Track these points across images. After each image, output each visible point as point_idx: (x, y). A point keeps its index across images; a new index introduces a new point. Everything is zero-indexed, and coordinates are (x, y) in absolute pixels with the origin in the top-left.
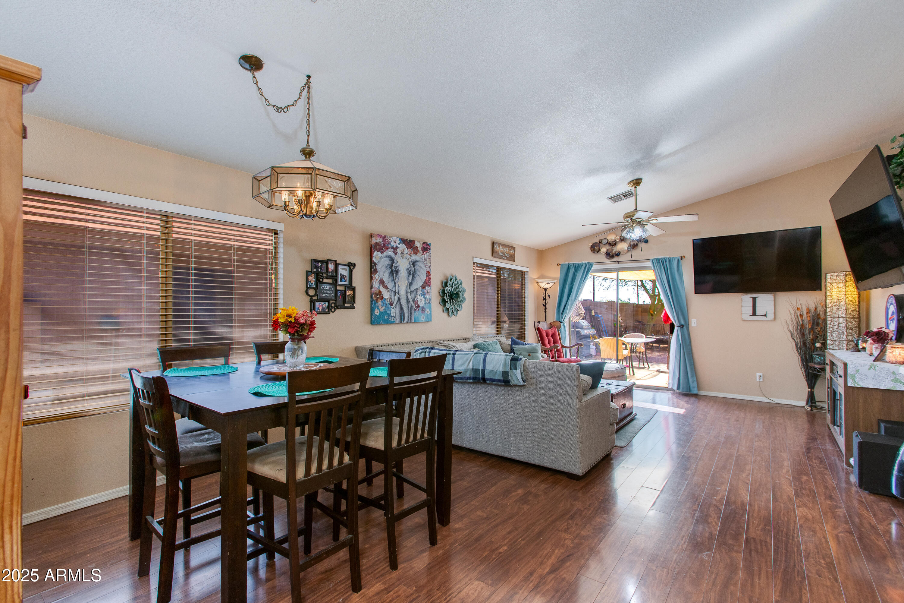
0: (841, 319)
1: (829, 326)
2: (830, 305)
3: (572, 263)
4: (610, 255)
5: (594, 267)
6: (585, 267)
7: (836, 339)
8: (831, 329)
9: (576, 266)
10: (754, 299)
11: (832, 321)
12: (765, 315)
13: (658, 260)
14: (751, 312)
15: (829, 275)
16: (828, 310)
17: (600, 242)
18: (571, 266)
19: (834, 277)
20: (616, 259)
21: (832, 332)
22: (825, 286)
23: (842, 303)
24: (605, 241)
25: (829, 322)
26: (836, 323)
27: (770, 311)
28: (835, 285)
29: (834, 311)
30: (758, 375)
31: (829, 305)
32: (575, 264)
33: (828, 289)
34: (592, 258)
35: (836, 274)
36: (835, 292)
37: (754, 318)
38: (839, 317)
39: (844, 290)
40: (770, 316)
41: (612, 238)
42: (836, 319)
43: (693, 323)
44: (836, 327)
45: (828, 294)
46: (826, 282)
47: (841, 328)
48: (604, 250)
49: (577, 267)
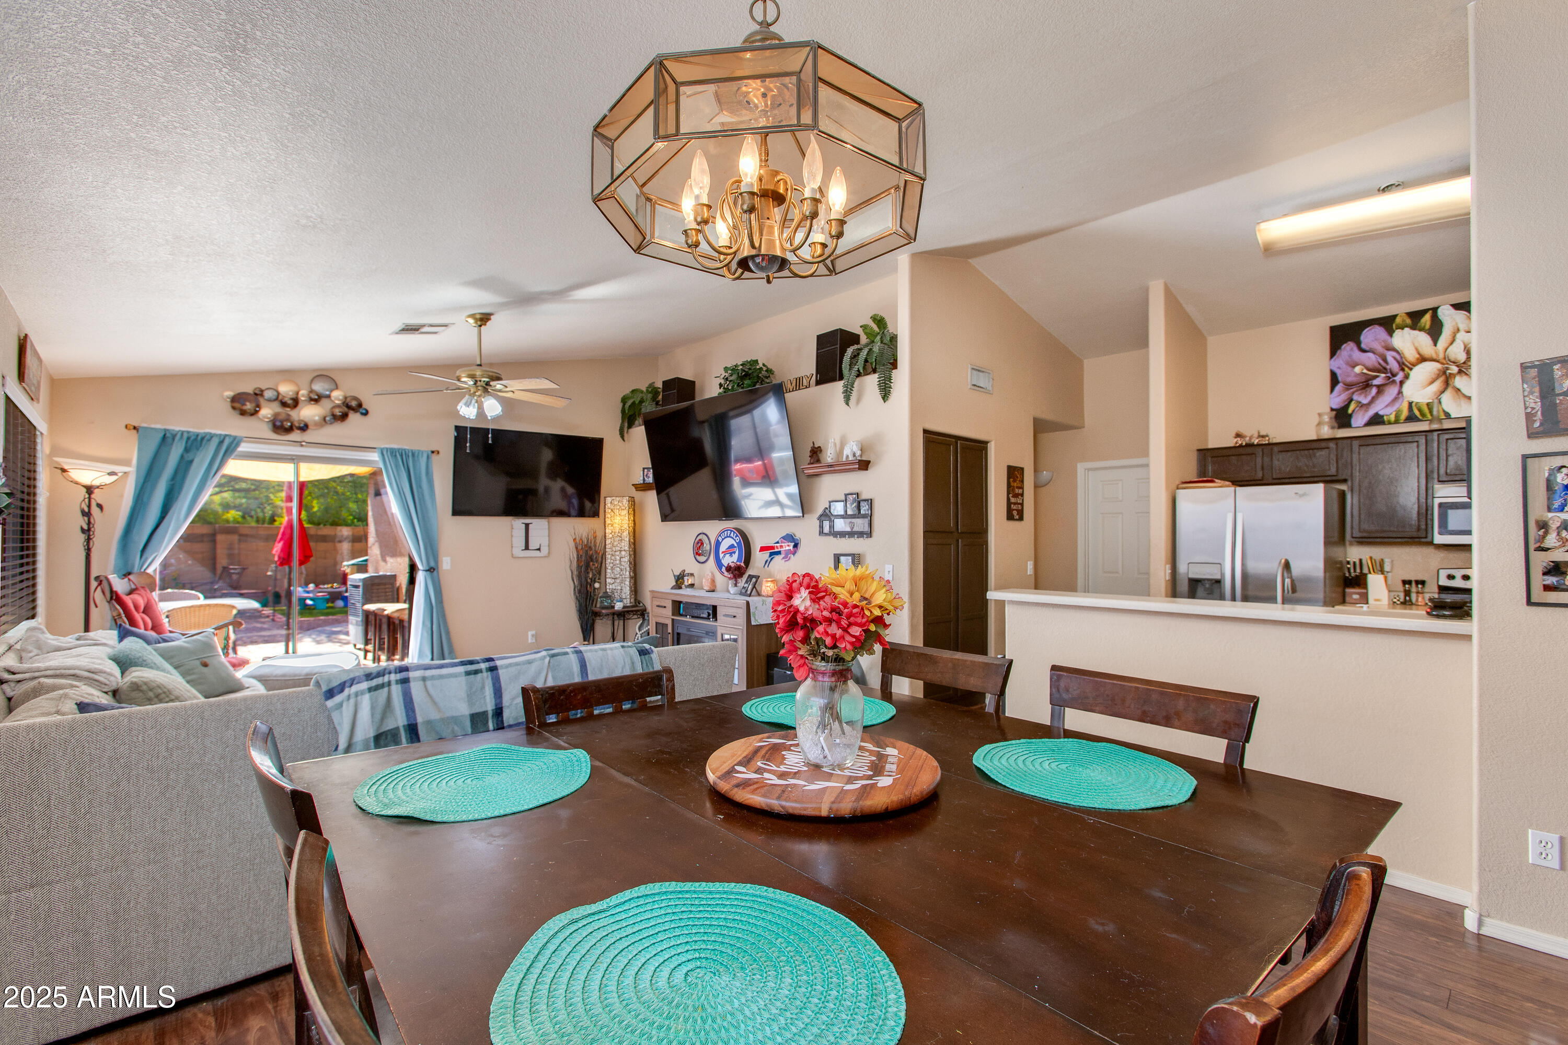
0: (623, 553)
1: (608, 561)
2: (611, 536)
3: (177, 429)
4: (281, 427)
5: (244, 448)
6: (221, 442)
7: (618, 576)
8: (612, 565)
9: (188, 438)
10: (527, 525)
11: (612, 555)
12: (539, 549)
13: (393, 452)
14: (523, 546)
15: (609, 500)
16: (608, 542)
17: (259, 394)
18: (174, 436)
19: (616, 503)
20: (296, 436)
21: (612, 569)
22: (605, 511)
23: (625, 534)
24: (268, 394)
25: (608, 556)
26: (618, 558)
27: (545, 542)
28: (617, 511)
29: (615, 543)
30: (530, 633)
31: (609, 536)
32: (188, 432)
33: (608, 515)
34: (235, 426)
35: (618, 499)
36: (617, 520)
37: (527, 553)
38: (621, 551)
39: (627, 518)
40: (545, 550)
41: (286, 389)
42: (618, 553)
43: (446, 564)
44: (618, 562)
45: (608, 521)
46: (605, 508)
47: (623, 563)
48: (267, 412)
49: (195, 443)
